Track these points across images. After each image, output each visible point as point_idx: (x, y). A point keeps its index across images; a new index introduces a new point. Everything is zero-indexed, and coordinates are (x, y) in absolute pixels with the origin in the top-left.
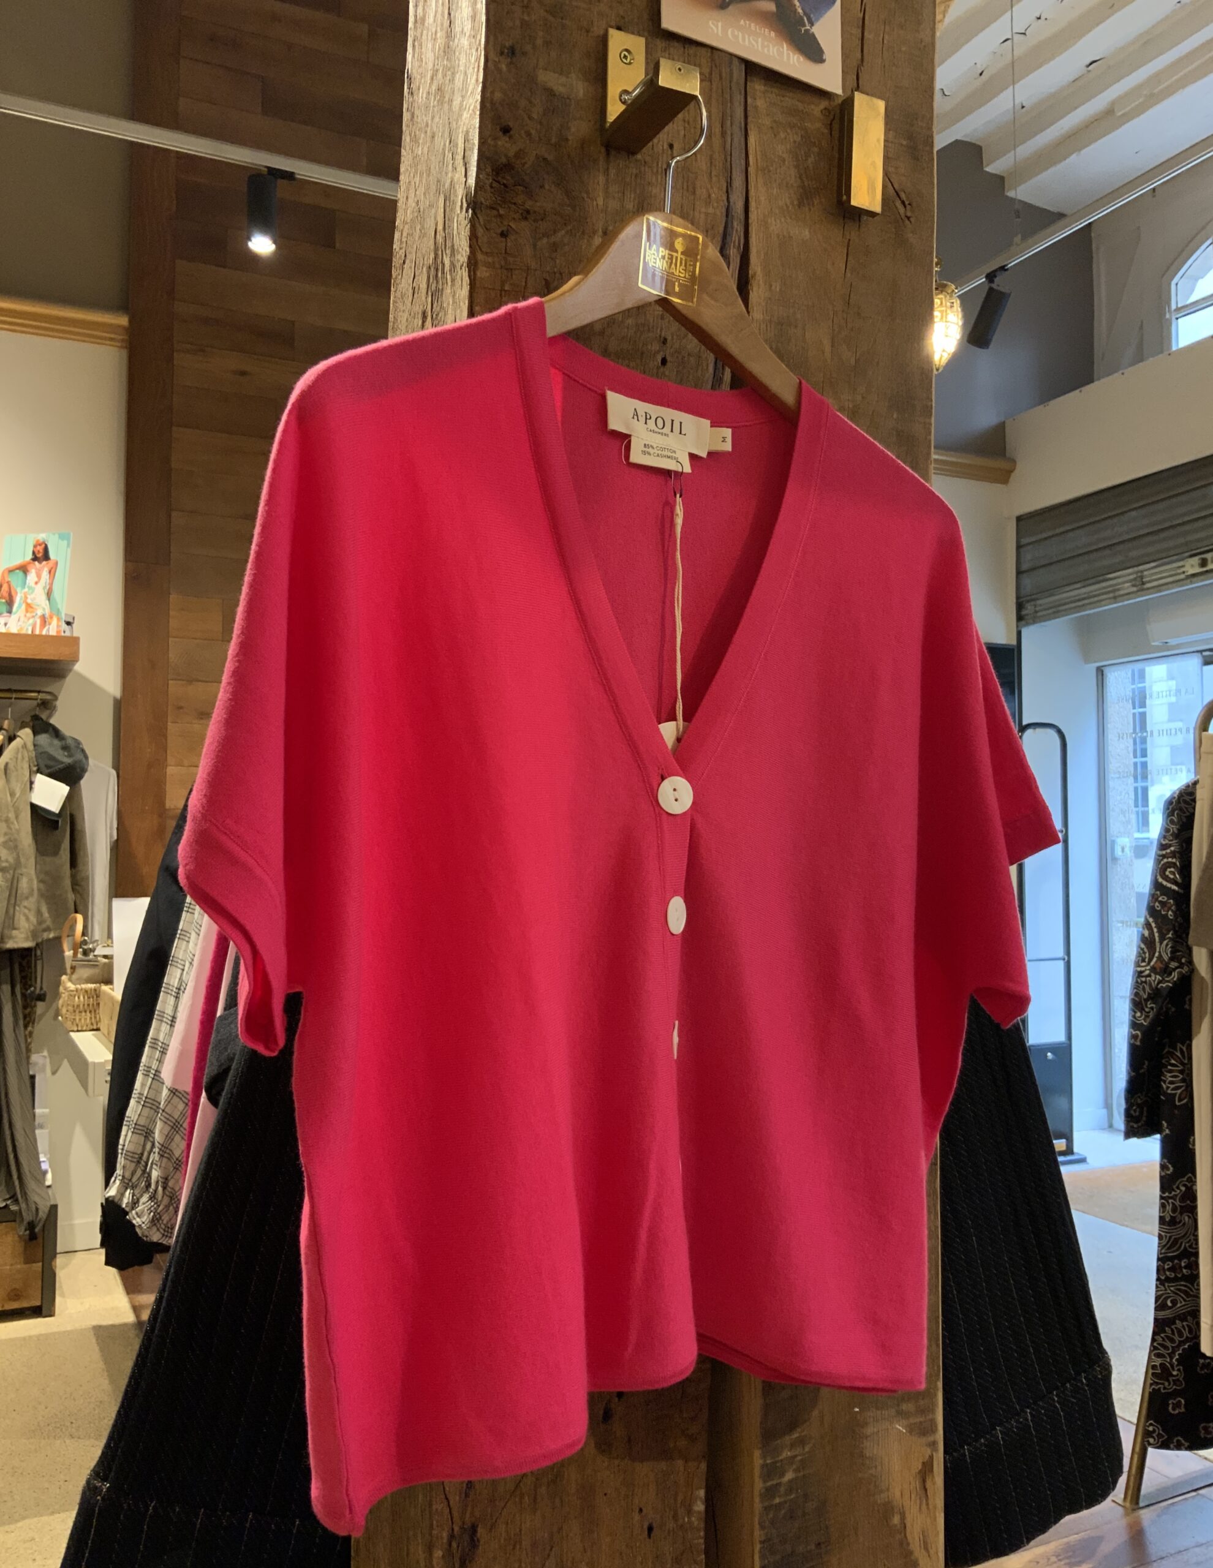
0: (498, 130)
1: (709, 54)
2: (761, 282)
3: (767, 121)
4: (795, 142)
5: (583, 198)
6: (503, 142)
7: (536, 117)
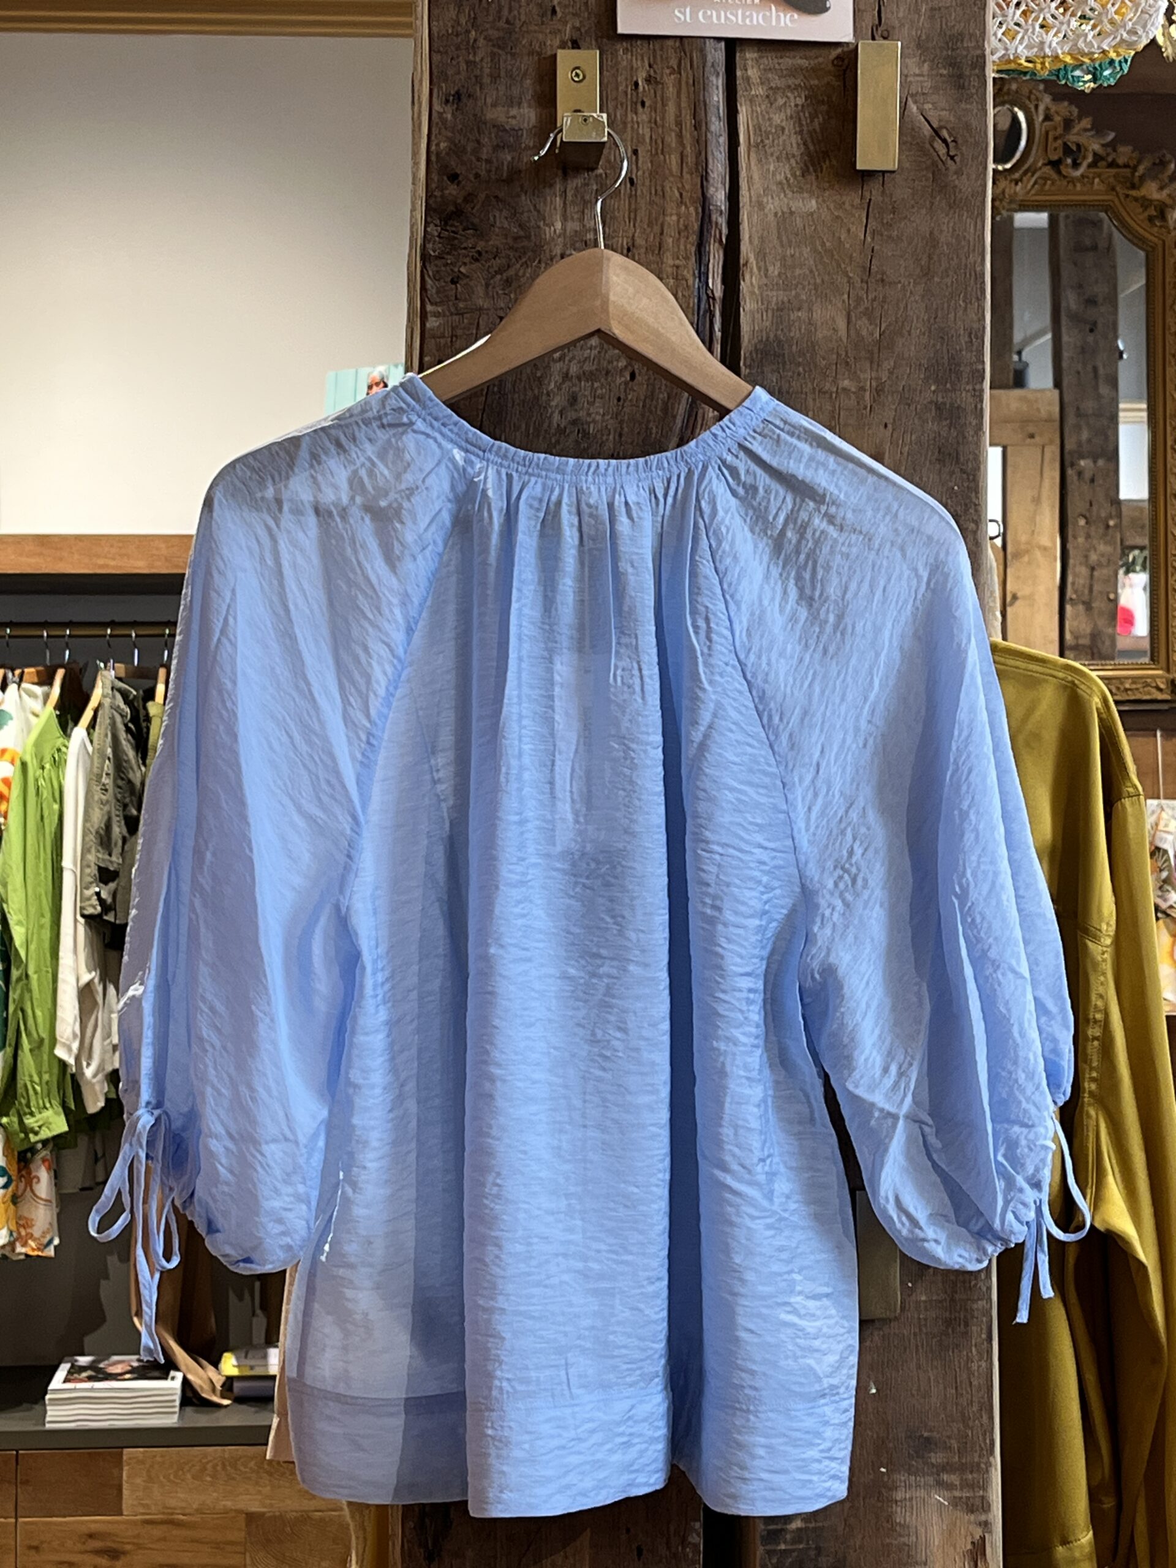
0: (445, 178)
1: (678, 44)
2: (755, 269)
3: (760, 91)
4: (796, 105)
5: (539, 227)
6: (452, 190)
7: (484, 157)
